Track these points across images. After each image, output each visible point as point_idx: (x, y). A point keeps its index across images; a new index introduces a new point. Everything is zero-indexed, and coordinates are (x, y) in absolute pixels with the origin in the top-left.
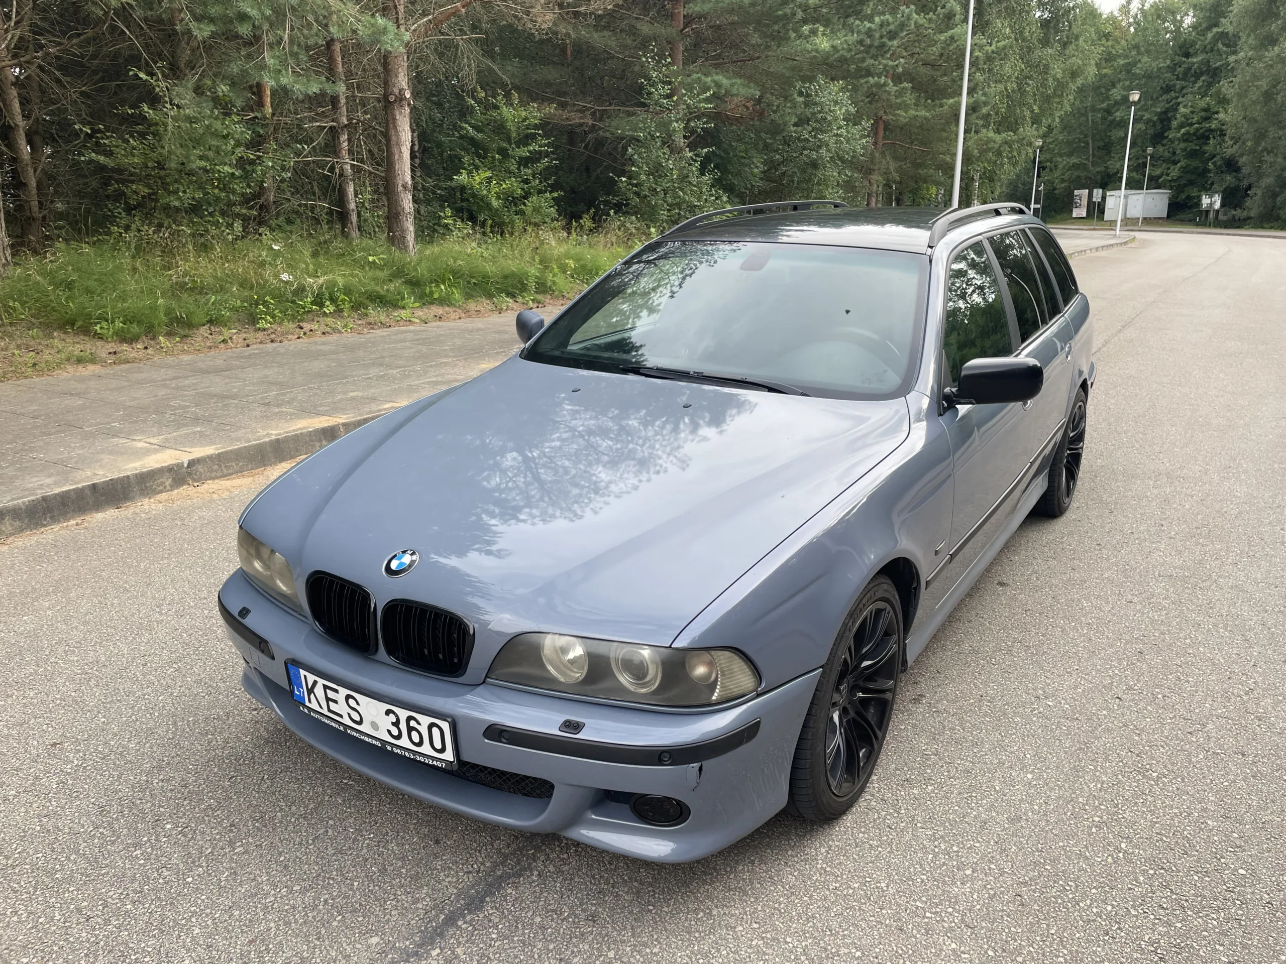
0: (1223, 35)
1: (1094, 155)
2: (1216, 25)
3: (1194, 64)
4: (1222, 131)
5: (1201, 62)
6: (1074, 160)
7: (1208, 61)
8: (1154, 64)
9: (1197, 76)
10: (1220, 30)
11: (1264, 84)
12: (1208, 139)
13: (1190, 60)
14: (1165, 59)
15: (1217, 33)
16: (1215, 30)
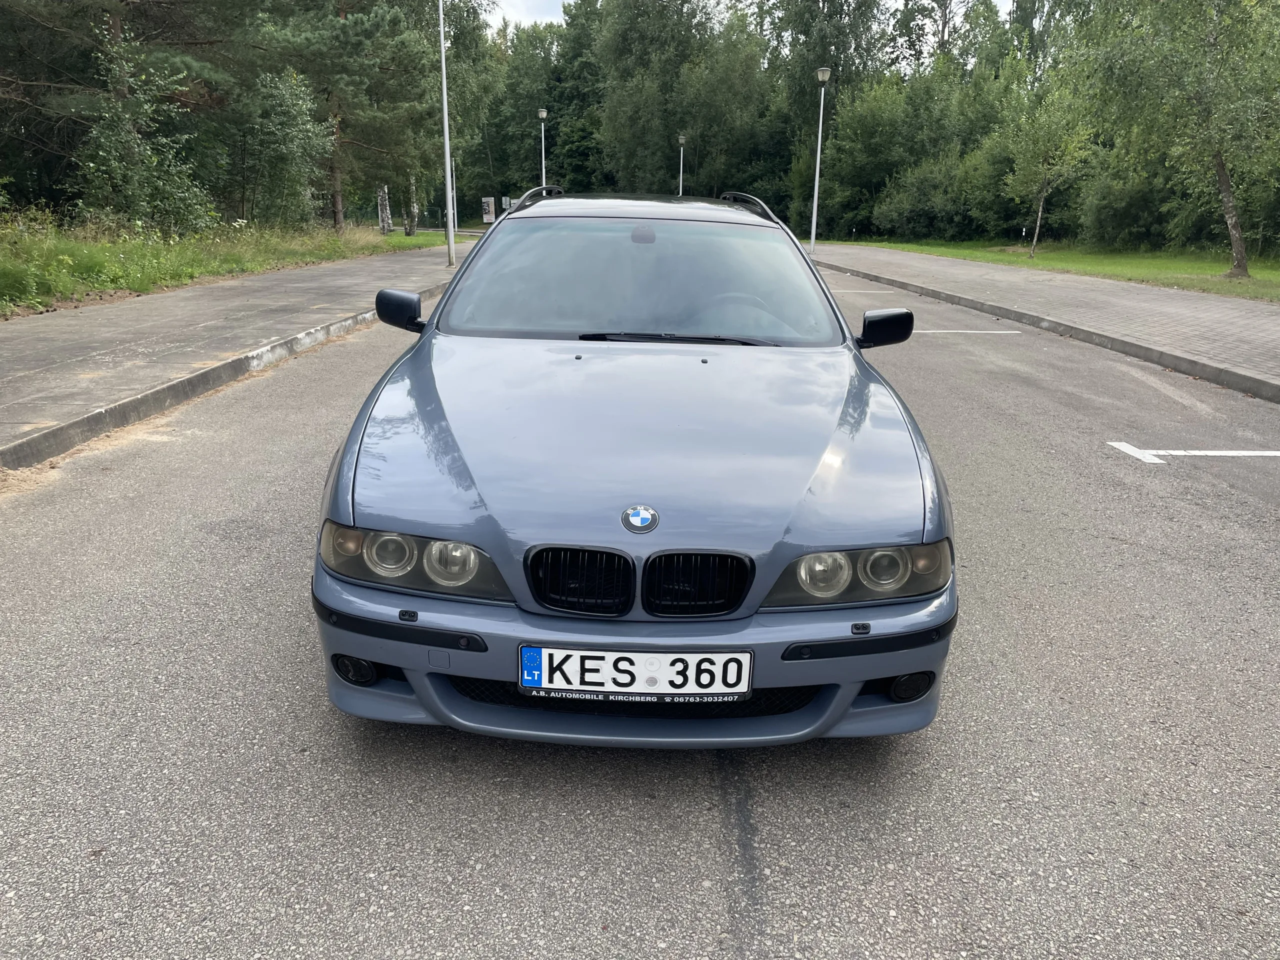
0: (586, 65)
1: (493, 166)
2: (580, 55)
3: (566, 88)
4: (598, 149)
5: (572, 88)
6: (477, 170)
7: (578, 88)
8: (534, 86)
9: (571, 99)
10: (584, 60)
11: (628, 109)
12: (588, 155)
13: (563, 84)
14: (542, 82)
15: (582, 62)
16: (580, 59)
